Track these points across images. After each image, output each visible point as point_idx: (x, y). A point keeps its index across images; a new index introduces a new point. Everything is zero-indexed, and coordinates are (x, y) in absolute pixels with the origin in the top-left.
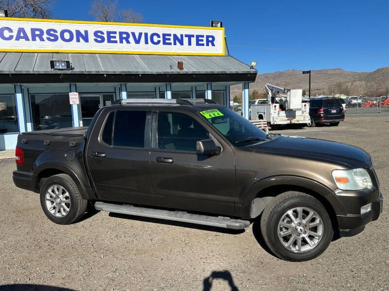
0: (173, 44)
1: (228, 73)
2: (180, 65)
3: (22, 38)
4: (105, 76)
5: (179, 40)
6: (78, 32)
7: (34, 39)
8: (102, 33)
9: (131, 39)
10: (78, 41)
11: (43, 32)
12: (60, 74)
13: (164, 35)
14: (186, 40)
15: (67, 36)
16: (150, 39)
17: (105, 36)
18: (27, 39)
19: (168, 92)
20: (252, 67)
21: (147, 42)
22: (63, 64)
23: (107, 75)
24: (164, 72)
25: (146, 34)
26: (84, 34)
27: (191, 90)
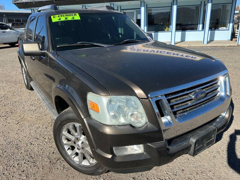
19: (174, 6)
27: (200, 4)
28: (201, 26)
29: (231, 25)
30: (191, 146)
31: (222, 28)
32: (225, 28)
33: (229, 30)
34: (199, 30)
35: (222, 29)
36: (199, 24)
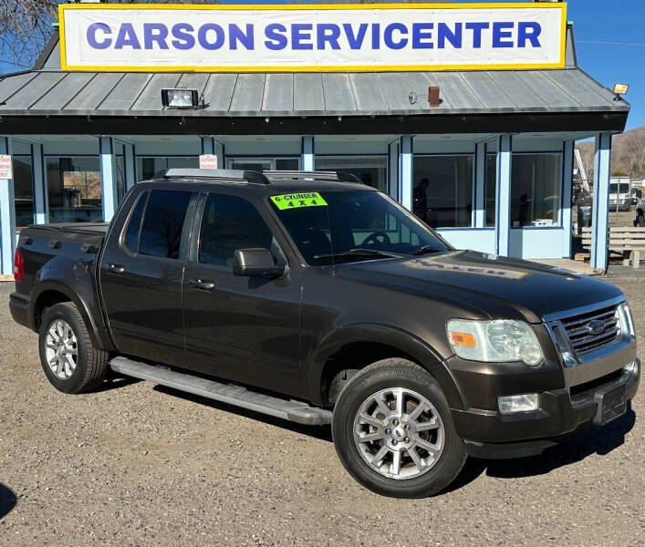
0: (436, 45)
1: (549, 111)
2: (434, 96)
3: (127, 43)
4: (267, 120)
5: (451, 36)
6: (233, 28)
7: (148, 46)
8: (282, 28)
9: (343, 40)
10: (233, 47)
11: (167, 31)
12: (179, 118)
13: (417, 27)
14: (468, 35)
15: (211, 37)
16: (385, 37)
17: (288, 35)
18: (137, 46)
19: (404, 155)
20: (618, 97)
21: (376, 45)
22: (186, 97)
23: (271, 118)
24: (393, 112)
25: (376, 28)
26: (244, 31)
27: (473, 150)
28: (479, 216)
29: (567, 212)
30: (597, 405)
31: (543, 221)
32: (551, 221)
33: (562, 228)
34: (477, 227)
35: (542, 226)
36: (475, 209)
